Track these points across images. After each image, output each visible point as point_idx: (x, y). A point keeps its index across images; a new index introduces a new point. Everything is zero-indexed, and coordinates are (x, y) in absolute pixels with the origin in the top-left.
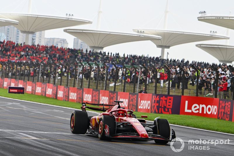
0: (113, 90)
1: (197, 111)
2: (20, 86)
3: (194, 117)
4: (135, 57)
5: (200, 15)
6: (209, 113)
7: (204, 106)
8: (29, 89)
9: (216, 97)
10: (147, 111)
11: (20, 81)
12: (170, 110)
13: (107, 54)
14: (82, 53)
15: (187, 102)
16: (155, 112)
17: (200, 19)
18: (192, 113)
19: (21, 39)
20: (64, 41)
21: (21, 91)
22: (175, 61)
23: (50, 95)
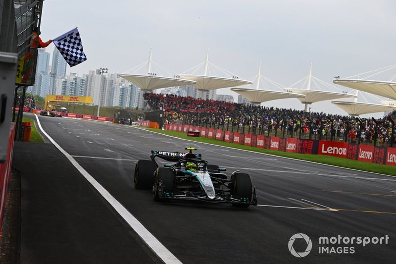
0: (267, 135)
1: (331, 152)
2: (197, 131)
3: (329, 156)
4: (284, 110)
5: (335, 79)
6: (340, 154)
7: (337, 148)
8: (203, 133)
9: (346, 142)
10: (293, 151)
11: (196, 127)
12: (310, 151)
13: (263, 108)
14: (245, 107)
15: (323, 145)
16: (299, 152)
17: (335, 82)
18: (327, 154)
19: (198, 96)
20: (231, 97)
21: (197, 135)
22: (315, 113)
23: (218, 138)
